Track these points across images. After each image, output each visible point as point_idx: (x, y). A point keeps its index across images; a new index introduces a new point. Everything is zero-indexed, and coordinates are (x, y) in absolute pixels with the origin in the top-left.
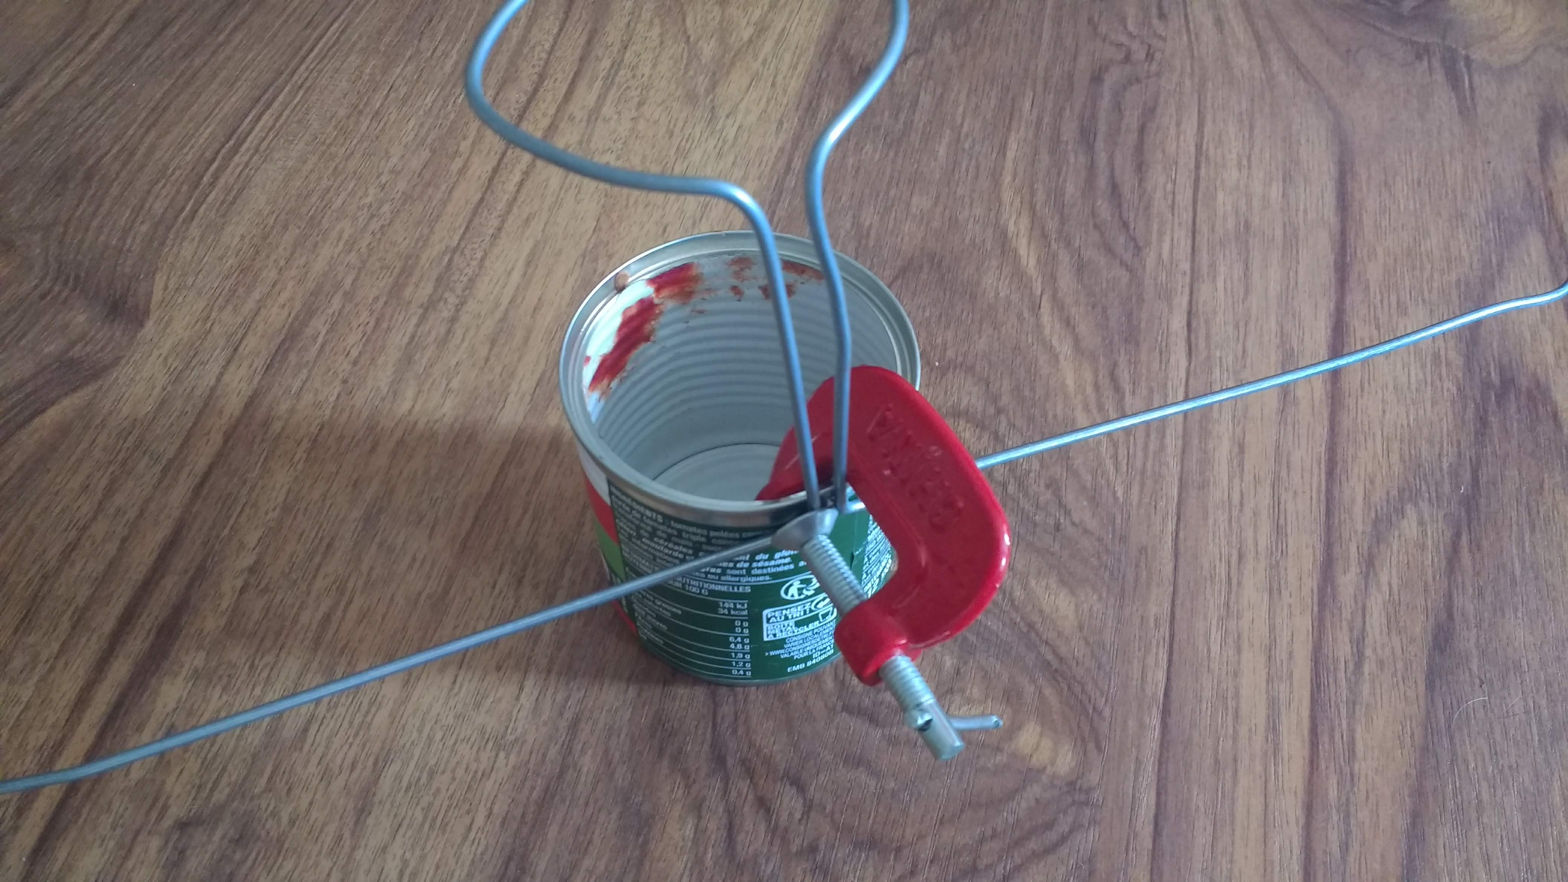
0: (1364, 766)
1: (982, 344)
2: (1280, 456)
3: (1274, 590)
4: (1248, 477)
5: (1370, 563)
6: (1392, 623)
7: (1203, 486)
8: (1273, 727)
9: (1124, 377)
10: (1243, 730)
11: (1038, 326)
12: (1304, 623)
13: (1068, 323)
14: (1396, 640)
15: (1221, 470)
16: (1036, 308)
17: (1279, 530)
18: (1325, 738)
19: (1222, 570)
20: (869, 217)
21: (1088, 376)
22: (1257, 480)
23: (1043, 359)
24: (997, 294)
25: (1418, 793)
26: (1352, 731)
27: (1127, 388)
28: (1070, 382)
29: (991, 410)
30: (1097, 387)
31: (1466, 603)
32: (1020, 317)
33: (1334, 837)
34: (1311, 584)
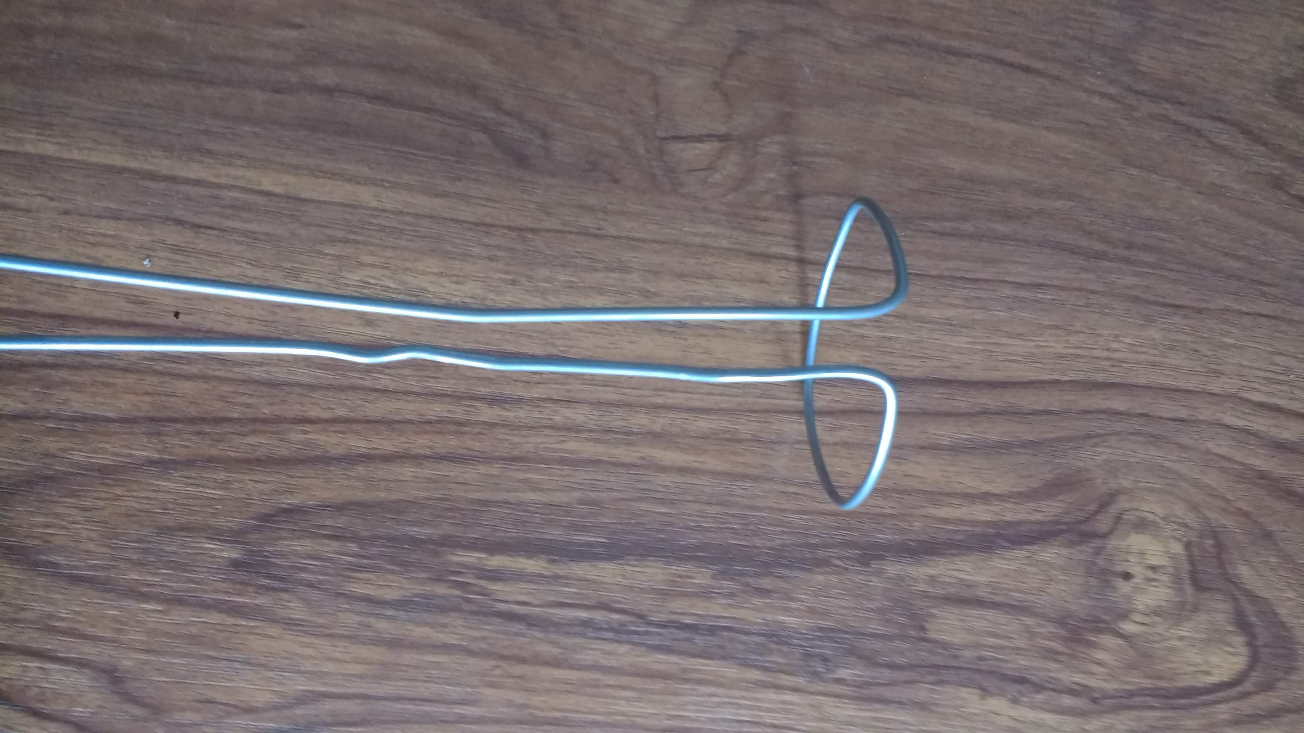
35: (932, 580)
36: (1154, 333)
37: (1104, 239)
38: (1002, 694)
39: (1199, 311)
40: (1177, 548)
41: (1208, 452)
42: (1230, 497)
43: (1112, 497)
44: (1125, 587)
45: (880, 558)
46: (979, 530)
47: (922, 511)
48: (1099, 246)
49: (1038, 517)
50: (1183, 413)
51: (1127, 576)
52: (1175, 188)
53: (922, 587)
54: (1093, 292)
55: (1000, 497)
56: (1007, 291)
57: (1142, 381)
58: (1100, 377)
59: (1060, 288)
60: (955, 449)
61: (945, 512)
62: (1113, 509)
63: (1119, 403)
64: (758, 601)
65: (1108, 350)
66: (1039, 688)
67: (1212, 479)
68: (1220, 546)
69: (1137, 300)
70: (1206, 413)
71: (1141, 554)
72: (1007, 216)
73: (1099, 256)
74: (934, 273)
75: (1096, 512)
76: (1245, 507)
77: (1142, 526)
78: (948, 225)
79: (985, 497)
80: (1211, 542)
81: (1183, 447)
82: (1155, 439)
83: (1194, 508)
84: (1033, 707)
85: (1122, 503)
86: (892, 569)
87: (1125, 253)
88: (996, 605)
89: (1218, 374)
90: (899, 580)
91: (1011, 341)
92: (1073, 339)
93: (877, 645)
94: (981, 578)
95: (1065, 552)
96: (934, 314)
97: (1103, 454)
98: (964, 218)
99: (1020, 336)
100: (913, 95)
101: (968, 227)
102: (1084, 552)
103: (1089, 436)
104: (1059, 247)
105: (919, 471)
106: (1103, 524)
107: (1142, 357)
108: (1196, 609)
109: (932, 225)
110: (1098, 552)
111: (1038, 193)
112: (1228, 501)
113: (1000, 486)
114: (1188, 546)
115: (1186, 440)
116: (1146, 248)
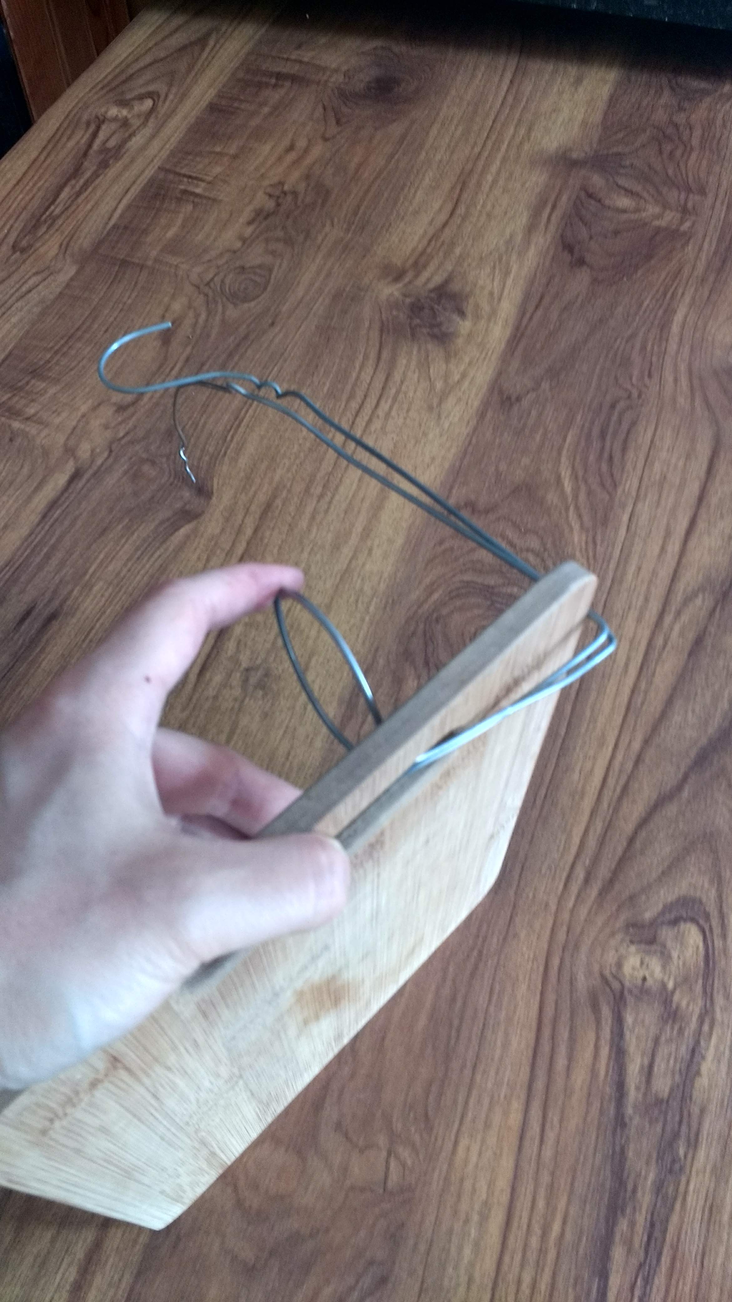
0: (657, 680)
1: (542, 523)
2: (654, 573)
3: (639, 620)
4: (640, 579)
5: (678, 613)
6: (682, 634)
7: (621, 582)
8: (627, 665)
9: (599, 538)
10: (615, 666)
11: (567, 517)
12: (647, 633)
13: (580, 516)
14: (681, 640)
15: (630, 576)
16: (567, 509)
17: (647, 600)
18: (645, 670)
19: (621, 613)
20: (503, 467)
21: (584, 538)
22: (642, 581)
23: (567, 531)
24: (552, 502)
25: (675, 689)
26: (655, 669)
27: (599, 542)
28: (576, 540)
29: (542, 549)
30: (587, 543)
31: (712, 629)
32: (560, 513)
33: (639, 701)
34: (654, 619)
35: (638, 1088)
36: (523, 935)
37: (472, 949)
38: (699, 1064)
39: (514, 907)
40: (633, 948)
41: (586, 920)
42: (609, 914)
43: (603, 977)
44: (650, 982)
45: (623, 1115)
46: (613, 1055)
47: (601, 1085)
48: (475, 953)
49: (610, 1022)
50: (565, 928)
51: (644, 979)
53: (640, 1096)
54: (498, 962)
55: (598, 1038)
56: (492, 1009)
57: (546, 946)
58: (541, 969)
59: (494, 979)
60: (570, 1058)
61: (602, 1073)
62: (610, 978)
63: (556, 962)
64: (639, 1194)
65: (528, 961)
66: (697, 1043)
67: (600, 920)
68: (634, 925)
69: (505, 939)
70: (566, 916)
71: (634, 968)
72: (453, 999)
73: (480, 953)
74: (477, 1048)
75: (611, 988)
76: (614, 908)
77: (619, 965)
78: (454, 1033)
79: (597, 1048)
80: (631, 929)
81: (582, 933)
82: (577, 947)
83: (613, 934)
84: (707, 1049)
85: (607, 973)
86: (629, 1111)
87: (481, 939)
88: (653, 1056)
89: (547, 905)
90: (635, 1107)
91: (518, 1014)
92: (521, 978)
93: (668, 1129)
94: (638, 1061)
95: (629, 1009)
96: (498, 1053)
97: (581, 978)
98: (451, 1023)
99: (515, 1007)
100: (383, 1039)
101: (456, 1022)
102: (630, 1000)
103: (571, 983)
104: (473, 975)
105: (579, 1082)
106: (616, 985)
107: (534, 944)
108: (664, 946)
109: (453, 1042)
110: (630, 992)
111: (444, 979)
112: (611, 915)
113: (592, 1037)
114: (632, 942)
115: (578, 930)
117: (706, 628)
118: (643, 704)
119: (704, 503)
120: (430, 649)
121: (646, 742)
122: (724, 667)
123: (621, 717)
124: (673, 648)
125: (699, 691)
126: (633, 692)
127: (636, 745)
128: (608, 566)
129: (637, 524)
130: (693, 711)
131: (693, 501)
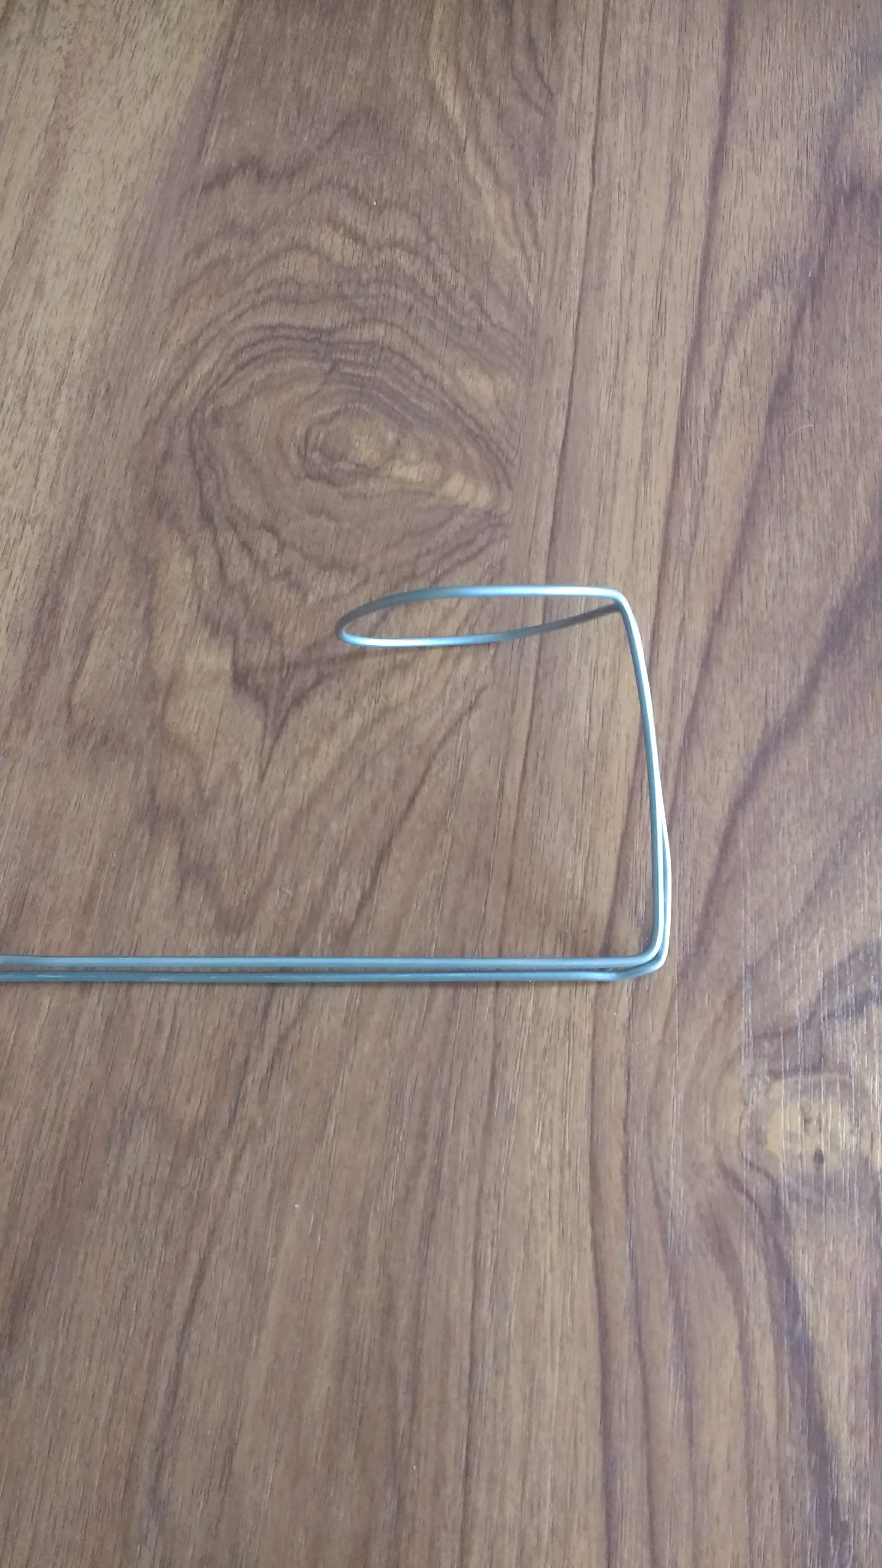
33: (686, 529)
34: (682, 355)
35: (855, 1431)
36: (527, 1108)
37: (415, 1173)
39: (497, 1046)
40: (780, 1089)
41: (662, 1043)
42: (712, 1017)
43: (727, 1173)
44: (831, 1163)
45: (835, 1506)
46: (786, 1362)
47: (772, 1443)
48: (424, 1179)
49: (761, 1276)
50: (619, 1073)
51: (819, 1157)
52: (350, 1071)
53: (865, 1446)
54: (481, 1188)
55: (743, 1329)
56: (484, 1312)
57: (584, 1125)
58: (584, 1183)
59: (478, 1235)
60: (689, 1395)
61: (769, 1409)
62: (744, 1173)
63: (613, 1159)
65: (550, 1170)
67: (694, 1038)
68: (772, 1034)
69: (487, 1129)
70: (616, 1043)
71: (791, 1136)
72: (389, 1310)
73: (436, 1172)
74: (464, 1420)
75: (749, 1196)
77: (757, 1136)
78: (403, 1399)
79: (745, 1350)
80: (766, 1045)
81: (660, 1075)
82: (655, 1112)
83: (729, 1064)
85: (732, 1160)
86: (847, 1491)
87: (431, 1143)
89: (570, 1025)
90: (861, 1481)
91: (548, 1307)
92: (540, 1218)
94: (846, 1361)
95: (800, 1241)
96: (518, 1420)
97: (677, 1184)
98: (393, 1373)
99: (540, 1294)
100: (231, 1452)
101: (404, 1368)
102: (797, 1213)
103: (657, 1201)
104: (426, 1237)
105: (721, 1448)
106: (760, 1187)
107: (557, 1124)
108: (844, 1068)
109: (403, 1421)
110: (794, 1196)
111: (358, 1264)
112: (717, 1021)
113: (729, 1329)
114: (775, 1075)
115: (651, 1069)
116: (424, 1114)
117: (791, 357)
118: (694, 536)
119: (734, 111)
120: (210, 484)
121: (717, 617)
122: (843, 432)
123: (655, 573)
124: (733, 408)
125: (804, 492)
126: (669, 514)
127: (698, 629)
128: (568, 259)
129: (609, 165)
130: (801, 535)
131: (713, 110)
